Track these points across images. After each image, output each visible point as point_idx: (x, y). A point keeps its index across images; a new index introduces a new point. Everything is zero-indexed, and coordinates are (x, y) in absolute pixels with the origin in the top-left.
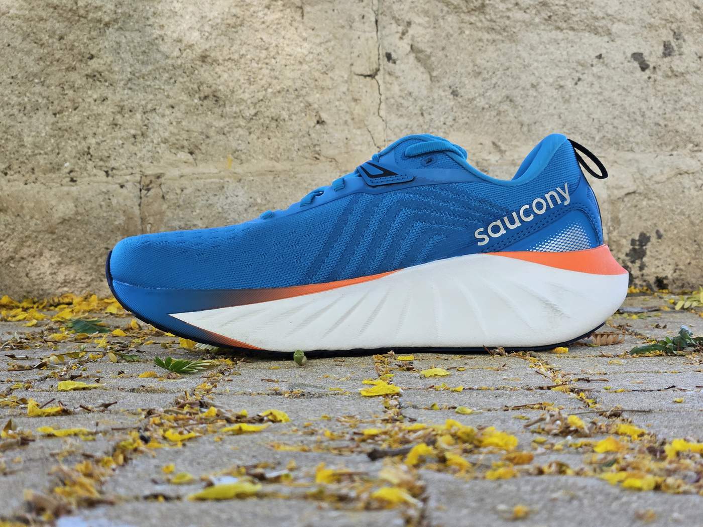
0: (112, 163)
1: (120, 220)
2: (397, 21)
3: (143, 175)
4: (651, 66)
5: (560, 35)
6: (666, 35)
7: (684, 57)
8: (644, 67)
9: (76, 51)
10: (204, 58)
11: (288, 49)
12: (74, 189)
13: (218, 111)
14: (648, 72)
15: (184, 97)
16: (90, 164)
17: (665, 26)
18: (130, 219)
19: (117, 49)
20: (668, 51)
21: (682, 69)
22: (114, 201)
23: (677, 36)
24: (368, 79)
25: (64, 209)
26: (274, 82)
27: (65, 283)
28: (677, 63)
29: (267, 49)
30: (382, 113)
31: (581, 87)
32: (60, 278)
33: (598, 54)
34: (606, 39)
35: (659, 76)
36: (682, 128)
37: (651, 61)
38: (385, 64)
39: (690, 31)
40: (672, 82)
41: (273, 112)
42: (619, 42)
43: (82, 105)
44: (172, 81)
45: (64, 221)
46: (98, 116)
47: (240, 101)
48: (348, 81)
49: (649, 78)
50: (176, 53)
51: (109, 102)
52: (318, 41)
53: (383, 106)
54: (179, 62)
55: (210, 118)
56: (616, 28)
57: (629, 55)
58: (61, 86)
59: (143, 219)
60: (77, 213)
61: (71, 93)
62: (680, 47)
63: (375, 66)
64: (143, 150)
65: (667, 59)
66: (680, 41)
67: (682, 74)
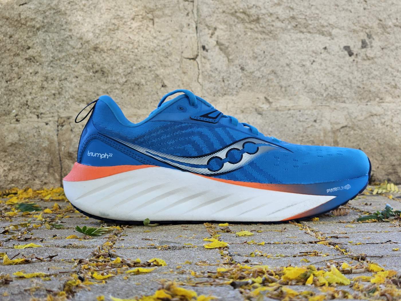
0: (41, 110)
1: (46, 144)
2: (209, 27)
3: (59, 117)
4: (355, 53)
5: (302, 36)
6: (363, 36)
7: (373, 48)
8: (351, 54)
9: (19, 44)
10: (95, 49)
11: (144, 43)
12: (18, 126)
13: (104, 79)
14: (353, 57)
15: (84, 71)
16: (28, 112)
17: (362, 31)
18: (51, 143)
19: (44, 44)
20: (364, 45)
21: (372, 56)
22: (42, 133)
23: (369, 36)
24: (192, 61)
25: (13, 137)
26: (137, 62)
27: (13, 181)
28: (369, 52)
29: (133, 43)
30: (200, 80)
31: (315, 66)
32: (10, 178)
33: (324, 47)
34: (329, 38)
35: (359, 59)
36: (373, 89)
37: (355, 51)
38: (202, 52)
39: (376, 34)
40: (367, 63)
41: (136, 80)
42: (336, 39)
43: (23, 77)
44: (77, 62)
45: (12, 145)
46: (32, 83)
47: (117, 74)
48: (180, 62)
49: (354, 60)
50: (79, 46)
51: (39, 74)
52: (162, 38)
53: (200, 76)
54: (81, 51)
55: (99, 84)
56: (334, 32)
57: (342, 47)
58: (11, 64)
59: (59, 144)
60: (20, 140)
61: (16, 69)
62: (371, 43)
63: (196, 53)
64: (60, 103)
65: (364, 50)
66: (371, 39)
67: (372, 58)
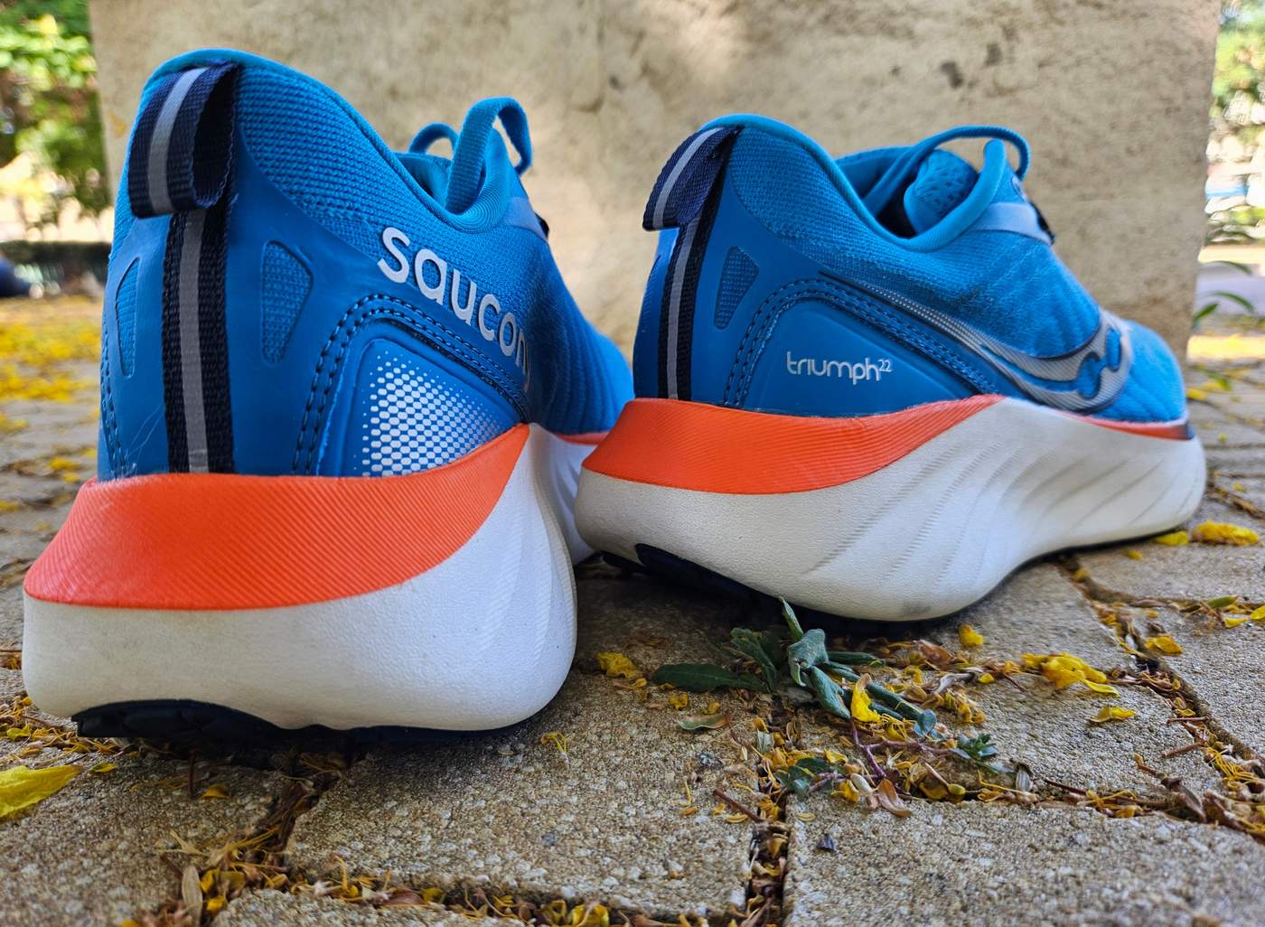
2: (627, 31)
4: (968, 79)
7: (1015, 65)
8: (957, 81)
14: (961, 91)
20: (994, 56)
21: (1011, 84)
23: (1009, 33)
28: (1005, 75)
33: (892, 67)
34: (906, 43)
35: (977, 94)
37: (968, 72)
39: (1029, 27)
40: (998, 102)
42: (924, 47)
48: (565, 118)
49: (962, 100)
57: (937, 63)
62: (1011, 50)
63: (598, 96)
65: (992, 69)
66: (1014, 43)
67: (1011, 91)
